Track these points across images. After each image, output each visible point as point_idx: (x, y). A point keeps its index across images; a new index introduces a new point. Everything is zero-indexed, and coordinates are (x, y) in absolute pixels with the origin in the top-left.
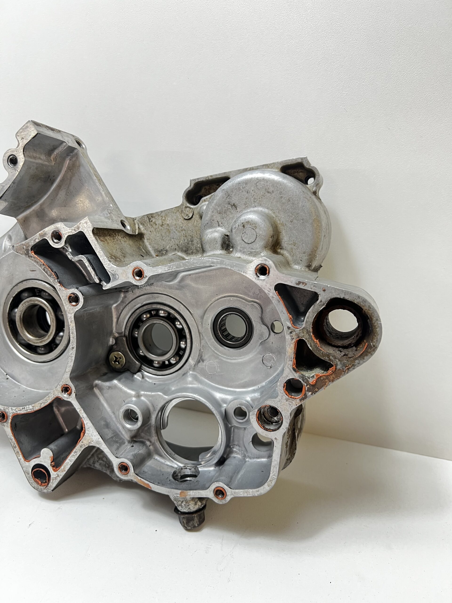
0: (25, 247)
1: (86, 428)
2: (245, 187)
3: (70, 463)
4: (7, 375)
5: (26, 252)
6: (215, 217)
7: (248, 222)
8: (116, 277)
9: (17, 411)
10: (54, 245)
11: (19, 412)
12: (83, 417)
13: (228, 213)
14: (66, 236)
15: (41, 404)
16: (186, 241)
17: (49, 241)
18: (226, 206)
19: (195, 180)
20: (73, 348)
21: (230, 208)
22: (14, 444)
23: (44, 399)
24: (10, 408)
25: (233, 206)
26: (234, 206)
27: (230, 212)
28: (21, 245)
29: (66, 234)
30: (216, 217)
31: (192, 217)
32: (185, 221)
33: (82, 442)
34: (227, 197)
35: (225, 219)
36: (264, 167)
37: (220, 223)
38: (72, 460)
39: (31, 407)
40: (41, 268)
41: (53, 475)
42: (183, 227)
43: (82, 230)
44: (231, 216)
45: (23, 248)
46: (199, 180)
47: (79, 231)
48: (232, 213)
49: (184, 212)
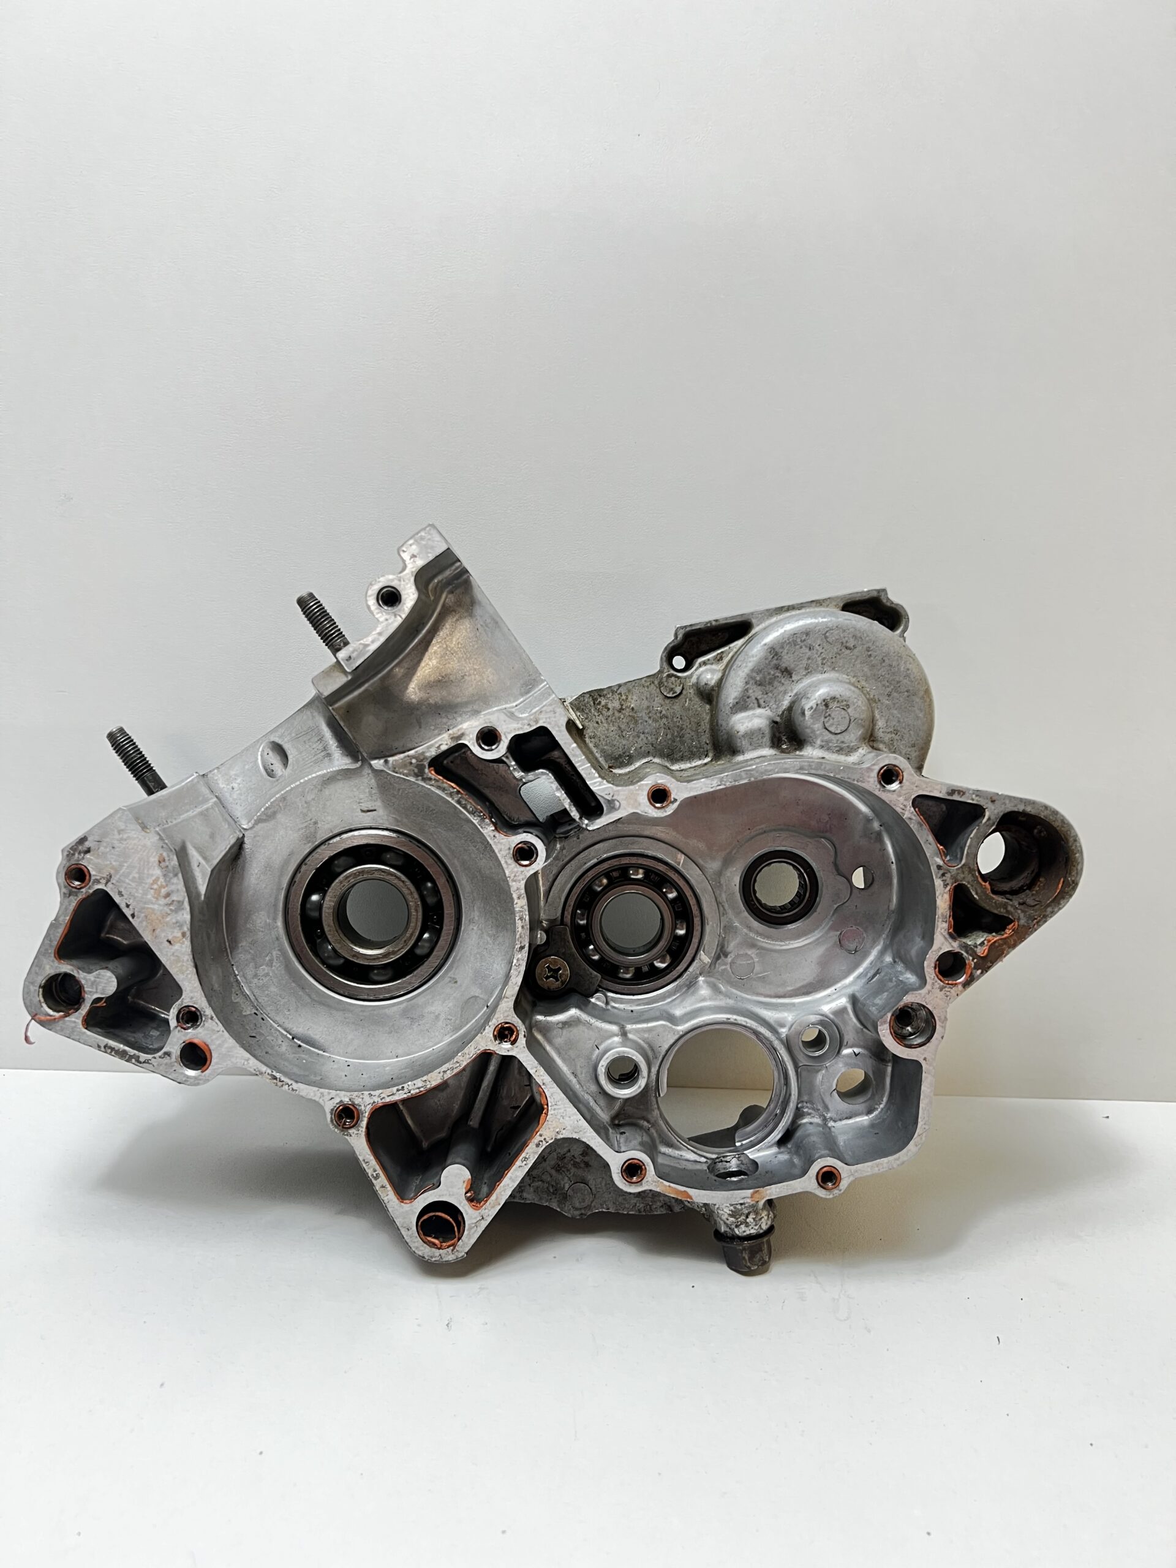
0: (414, 761)
1: (549, 1104)
2: (804, 640)
3: (510, 1186)
4: (293, 1038)
5: (416, 770)
6: (751, 691)
7: (834, 698)
8: (615, 804)
9: (384, 1098)
10: (482, 753)
11: (388, 1100)
12: (543, 1084)
13: (776, 683)
14: (510, 737)
15: (445, 1072)
16: (669, 736)
17: (472, 748)
18: (772, 673)
19: (686, 627)
20: (522, 948)
21: (780, 675)
22: (375, 1171)
23: (451, 1062)
24: (366, 1093)
25: (785, 673)
26: (788, 672)
27: (780, 682)
28: (405, 757)
29: (509, 733)
30: (754, 691)
31: (681, 693)
32: (667, 701)
33: (541, 1135)
34: (773, 657)
35: (770, 694)
36: (814, 604)
37: (761, 702)
38: (517, 1177)
39: (419, 1083)
40: (453, 799)
41: (471, 1218)
42: (664, 712)
43: (545, 725)
44: (782, 689)
45: (411, 763)
46: (694, 628)
47: (538, 725)
48: (783, 684)
49: (666, 684)
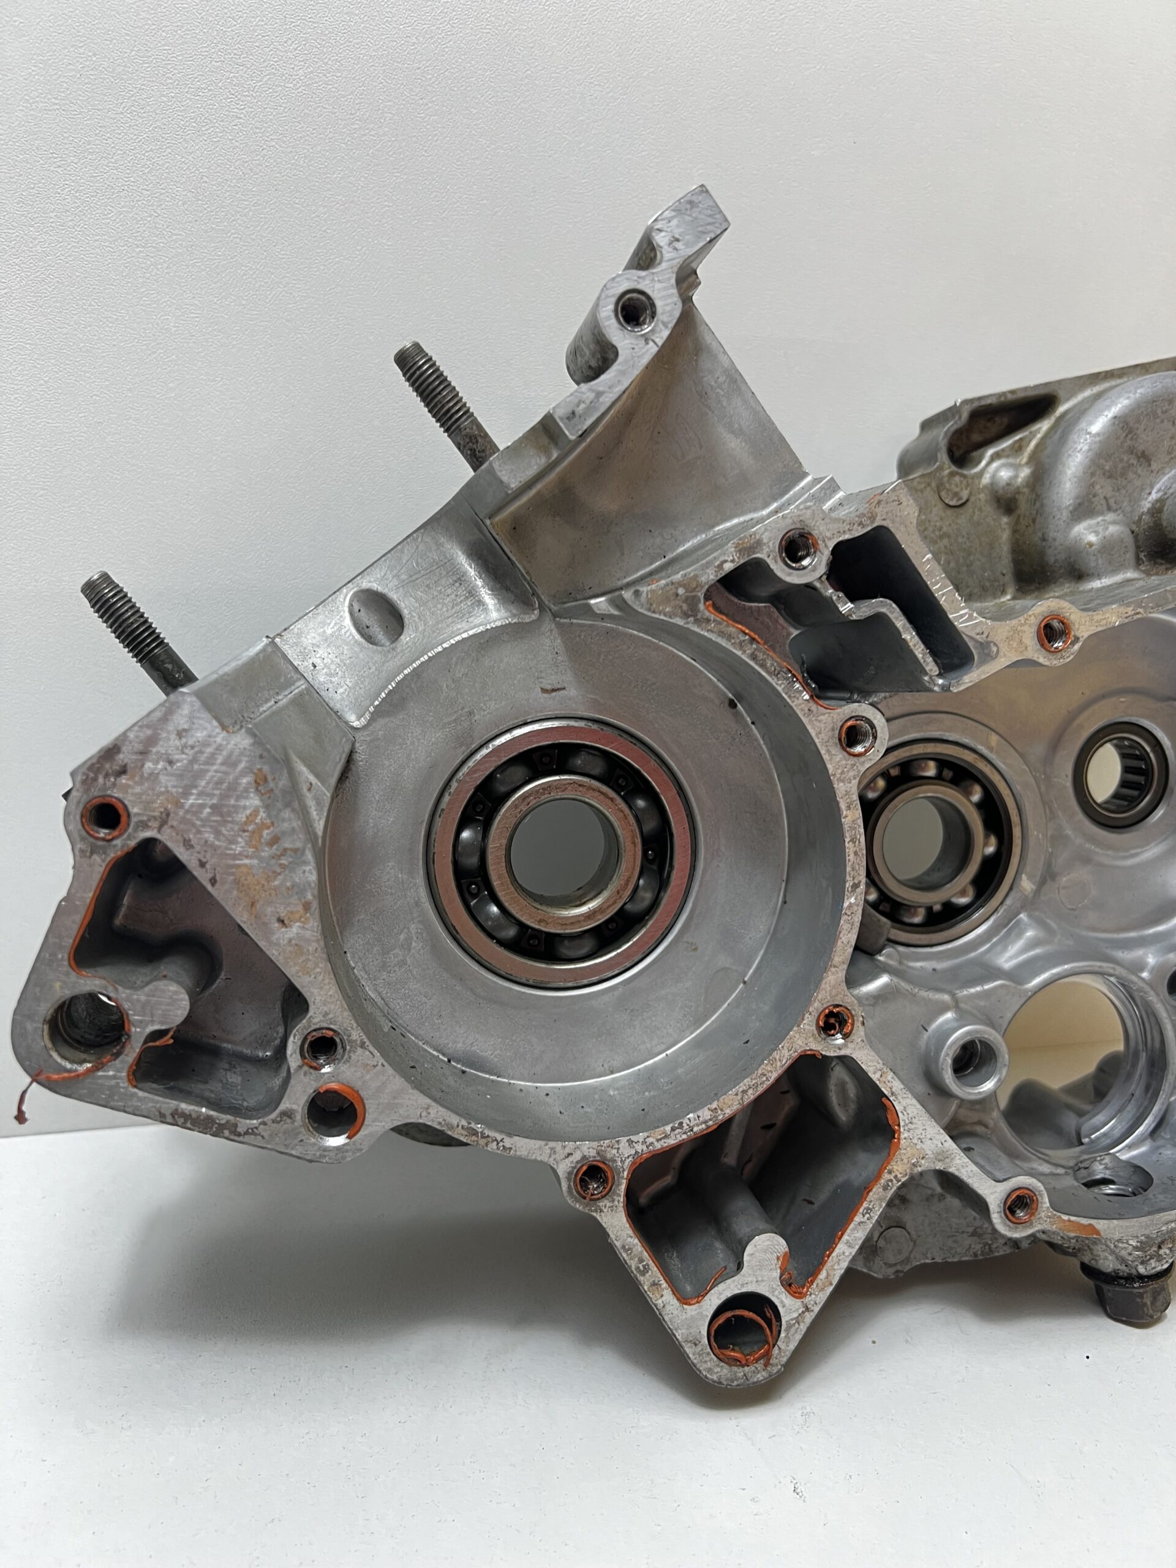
0: (681, 591)
1: (902, 1124)
5: (685, 607)
6: (1098, 487)
8: (990, 650)
9: (652, 1143)
10: (789, 575)
12: (893, 1094)
13: (1131, 475)
14: (831, 545)
15: (744, 1092)
17: (773, 566)
18: (1125, 459)
19: (972, 401)
21: (1135, 462)
22: (641, 1261)
23: (754, 1076)
24: (624, 1140)
25: (1141, 459)
26: (1145, 458)
27: (1136, 473)
28: (667, 585)
29: (830, 539)
30: (1102, 487)
31: (967, 501)
32: (949, 512)
33: (890, 1172)
34: (1127, 436)
35: (1123, 492)
37: (1112, 502)
41: (790, 1311)
42: (945, 529)
43: (885, 523)
44: (1138, 483)
45: (677, 595)
46: (983, 403)
47: (875, 525)
48: (1139, 476)
49: (947, 486)
